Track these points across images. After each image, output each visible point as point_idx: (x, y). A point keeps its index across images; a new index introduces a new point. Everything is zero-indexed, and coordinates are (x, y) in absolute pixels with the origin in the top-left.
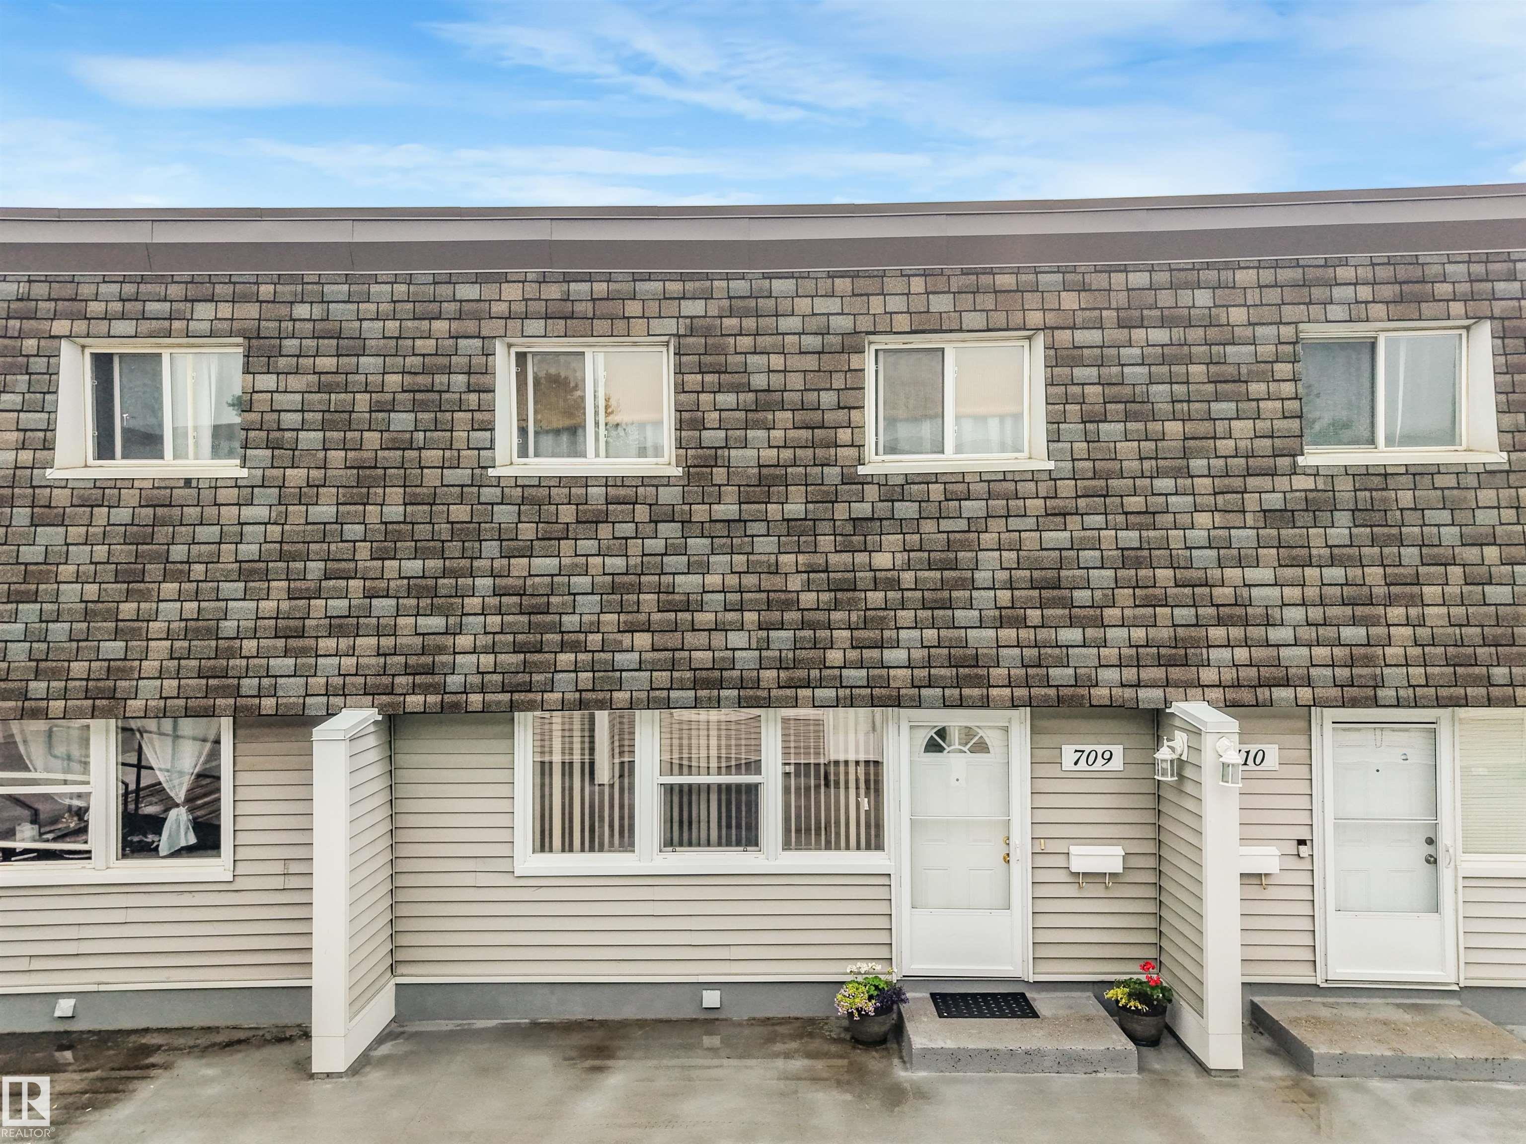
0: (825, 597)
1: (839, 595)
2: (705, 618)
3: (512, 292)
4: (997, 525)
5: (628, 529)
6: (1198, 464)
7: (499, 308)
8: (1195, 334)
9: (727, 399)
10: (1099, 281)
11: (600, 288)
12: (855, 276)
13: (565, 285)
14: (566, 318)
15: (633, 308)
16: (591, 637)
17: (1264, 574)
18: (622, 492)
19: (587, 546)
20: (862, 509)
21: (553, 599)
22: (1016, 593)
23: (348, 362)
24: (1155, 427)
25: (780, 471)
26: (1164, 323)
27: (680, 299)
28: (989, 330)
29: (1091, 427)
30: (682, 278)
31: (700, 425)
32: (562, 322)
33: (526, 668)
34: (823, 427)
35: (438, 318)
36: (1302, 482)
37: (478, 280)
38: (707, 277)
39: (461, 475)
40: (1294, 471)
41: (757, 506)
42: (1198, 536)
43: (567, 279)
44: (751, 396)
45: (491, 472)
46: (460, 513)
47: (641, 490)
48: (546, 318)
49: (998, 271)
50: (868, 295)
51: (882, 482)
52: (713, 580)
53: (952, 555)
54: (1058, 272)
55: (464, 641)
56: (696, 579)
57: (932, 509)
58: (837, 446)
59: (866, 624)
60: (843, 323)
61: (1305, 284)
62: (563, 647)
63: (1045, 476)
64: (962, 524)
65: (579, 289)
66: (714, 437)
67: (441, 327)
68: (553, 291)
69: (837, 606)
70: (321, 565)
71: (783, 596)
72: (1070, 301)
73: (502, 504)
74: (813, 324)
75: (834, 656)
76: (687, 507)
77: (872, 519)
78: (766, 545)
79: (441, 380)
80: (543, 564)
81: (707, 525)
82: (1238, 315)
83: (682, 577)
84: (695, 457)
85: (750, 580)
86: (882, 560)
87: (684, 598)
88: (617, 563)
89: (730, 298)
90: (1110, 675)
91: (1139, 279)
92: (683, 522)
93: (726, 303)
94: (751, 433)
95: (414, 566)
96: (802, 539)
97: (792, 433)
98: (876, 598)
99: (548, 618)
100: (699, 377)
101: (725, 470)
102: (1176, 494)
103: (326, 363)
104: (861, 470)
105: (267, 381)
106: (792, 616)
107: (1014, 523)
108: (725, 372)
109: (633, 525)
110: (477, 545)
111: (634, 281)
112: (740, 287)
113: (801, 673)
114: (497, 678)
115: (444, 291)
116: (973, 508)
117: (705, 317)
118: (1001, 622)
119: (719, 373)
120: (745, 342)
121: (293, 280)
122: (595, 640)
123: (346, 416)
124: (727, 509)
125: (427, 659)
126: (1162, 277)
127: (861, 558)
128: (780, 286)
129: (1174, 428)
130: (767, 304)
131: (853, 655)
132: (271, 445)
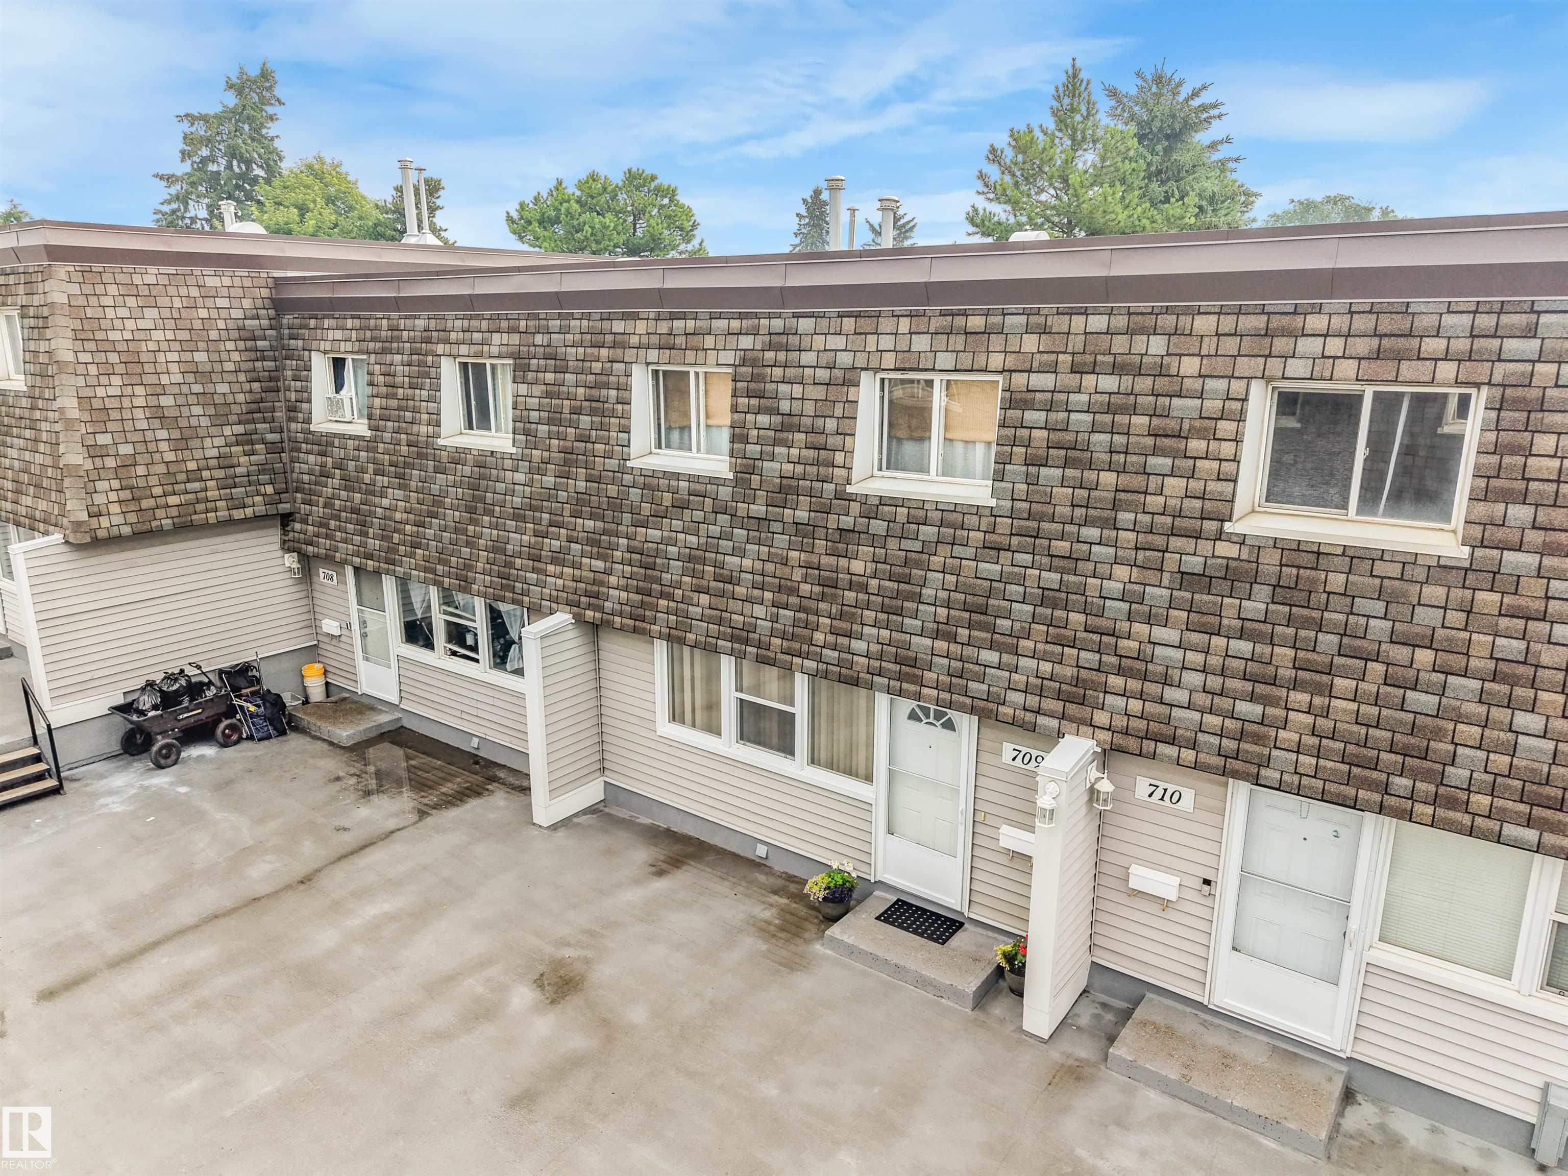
0: (817, 589)
1: (826, 589)
2: (740, 591)
3: (641, 326)
4: (945, 550)
5: (698, 516)
6: (1125, 517)
7: (634, 340)
8: (1144, 384)
9: (764, 420)
10: (1059, 323)
11: (691, 324)
12: (857, 316)
13: (670, 321)
14: (670, 349)
15: (709, 341)
16: (677, 591)
17: (1170, 635)
18: (698, 487)
19: (677, 524)
20: (847, 522)
21: (658, 560)
22: (952, 611)
23: (560, 376)
24: (1091, 476)
25: (794, 483)
26: (1117, 369)
27: (738, 334)
28: (956, 370)
29: (1032, 469)
30: (741, 317)
31: (745, 439)
32: (668, 351)
33: (642, 604)
34: (825, 449)
35: (603, 347)
36: (1225, 549)
37: (625, 317)
38: (757, 316)
39: (612, 464)
40: (1219, 536)
41: (777, 509)
42: (1113, 587)
43: (672, 317)
44: (779, 418)
45: (629, 464)
46: (613, 490)
47: (709, 486)
48: (660, 348)
49: (970, 313)
50: (866, 334)
51: (864, 499)
52: (747, 563)
53: (907, 571)
54: (1023, 314)
55: (613, 580)
56: (737, 560)
57: (897, 528)
58: (833, 466)
59: (841, 616)
60: (845, 359)
61: (1268, 333)
62: (662, 595)
63: (987, 512)
64: (917, 546)
65: (678, 324)
66: (753, 449)
67: (604, 352)
68: (663, 327)
69: (823, 597)
70: (548, 516)
71: (789, 584)
72: (1030, 343)
73: (633, 487)
74: (825, 358)
75: (819, 637)
76: (734, 504)
77: (853, 531)
78: (781, 540)
79: (604, 392)
80: (654, 534)
81: (745, 520)
82: (1190, 366)
83: (729, 557)
84: (741, 465)
85: (769, 567)
86: (857, 566)
87: (729, 573)
88: (693, 540)
89: (770, 334)
90: (1016, 698)
91: (1098, 323)
92: (732, 515)
93: (767, 338)
94: (778, 450)
95: (590, 524)
96: (805, 540)
97: (805, 452)
98: (850, 596)
99: (655, 573)
100: (747, 400)
101: (758, 477)
102: (1099, 544)
103: (550, 377)
104: (849, 489)
105: (523, 389)
106: (794, 600)
107: (958, 550)
108: (763, 397)
109: (702, 513)
110: (620, 514)
111: (711, 319)
112: (777, 324)
113: (796, 646)
114: (628, 608)
115: (606, 325)
116: (929, 532)
117: (753, 350)
118: (937, 635)
119: (760, 397)
120: (778, 372)
121: (537, 317)
122: (678, 592)
123: (558, 415)
124: (759, 509)
125: (595, 588)
126: (1120, 322)
127: (843, 562)
128: (806, 325)
129: (1108, 478)
130: (794, 340)
131: (831, 638)
132: (527, 433)
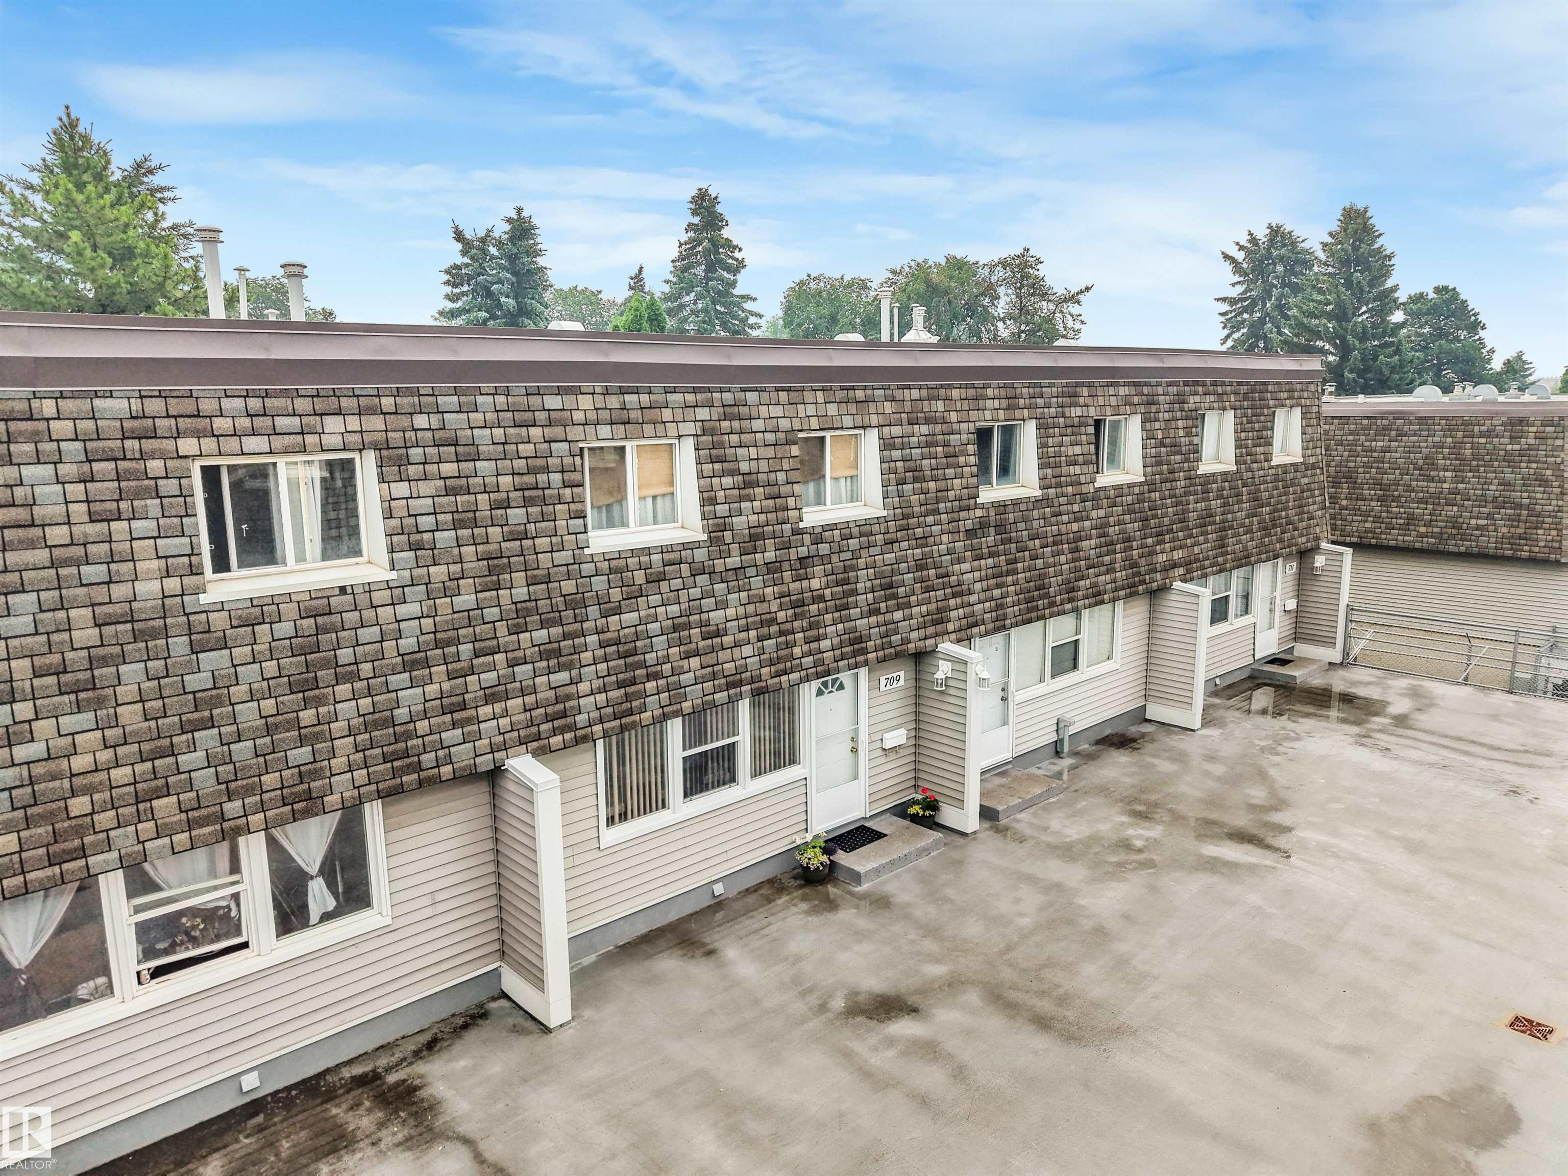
0: (790, 612)
1: (797, 610)
2: (728, 640)
3: (585, 402)
4: (864, 553)
5: (677, 583)
6: (942, 506)
7: (578, 416)
8: (938, 428)
9: (727, 481)
10: (898, 394)
11: (645, 398)
12: (788, 390)
13: (621, 396)
14: (624, 423)
15: (667, 414)
16: (664, 667)
17: (966, 566)
18: (672, 556)
19: (655, 599)
20: (803, 551)
21: (638, 644)
22: (875, 594)
23: (467, 466)
24: (925, 485)
25: (760, 530)
26: (928, 421)
27: (694, 407)
28: (855, 428)
29: (900, 487)
30: (695, 391)
31: (713, 501)
32: (622, 427)
33: (628, 698)
34: (780, 497)
35: (534, 425)
36: (979, 513)
37: (560, 391)
38: (709, 390)
39: (563, 557)
40: (976, 506)
41: (749, 556)
42: (943, 547)
43: (622, 391)
44: (741, 477)
45: (587, 551)
46: (569, 587)
47: (683, 553)
48: (612, 424)
49: (855, 388)
50: (796, 404)
51: (810, 531)
52: (731, 612)
53: (846, 575)
54: (882, 389)
55: (584, 687)
56: (721, 613)
57: (835, 546)
58: (788, 510)
59: (811, 627)
60: (784, 424)
61: (976, 399)
62: (649, 677)
63: (883, 520)
64: (848, 555)
65: (630, 399)
66: (722, 509)
67: (536, 432)
68: (614, 402)
69: (796, 617)
70: (470, 646)
71: (768, 616)
72: (888, 407)
73: (597, 575)
74: (771, 424)
75: (797, 651)
76: (711, 562)
77: (808, 557)
78: (757, 582)
79: (542, 478)
80: (630, 618)
81: (724, 574)
82: (953, 416)
83: (713, 613)
84: (713, 525)
85: (751, 608)
86: (815, 583)
87: (715, 628)
88: (674, 609)
89: (724, 406)
90: (914, 635)
91: (915, 394)
92: (710, 573)
93: (721, 410)
94: (743, 505)
95: (541, 635)
96: (776, 575)
97: (765, 503)
98: (813, 608)
99: (637, 658)
100: (711, 465)
101: (730, 533)
102: (935, 525)
103: (449, 468)
104: (802, 525)
105: (401, 489)
106: (774, 629)
107: (872, 551)
108: (726, 461)
109: (680, 580)
110: (583, 610)
111: (666, 393)
112: (728, 397)
113: (781, 666)
114: (609, 710)
115: (535, 401)
116: (853, 543)
117: (711, 420)
118: (871, 613)
119: (722, 462)
120: (734, 438)
121: (410, 392)
122: (667, 667)
123: (471, 515)
124: (734, 561)
125: (560, 707)
126: (924, 393)
127: (805, 583)
128: (752, 397)
129: (932, 485)
130: (744, 410)
131: (806, 648)
132: (415, 547)
